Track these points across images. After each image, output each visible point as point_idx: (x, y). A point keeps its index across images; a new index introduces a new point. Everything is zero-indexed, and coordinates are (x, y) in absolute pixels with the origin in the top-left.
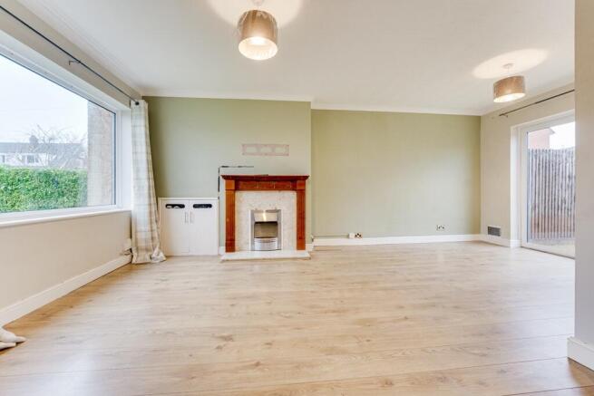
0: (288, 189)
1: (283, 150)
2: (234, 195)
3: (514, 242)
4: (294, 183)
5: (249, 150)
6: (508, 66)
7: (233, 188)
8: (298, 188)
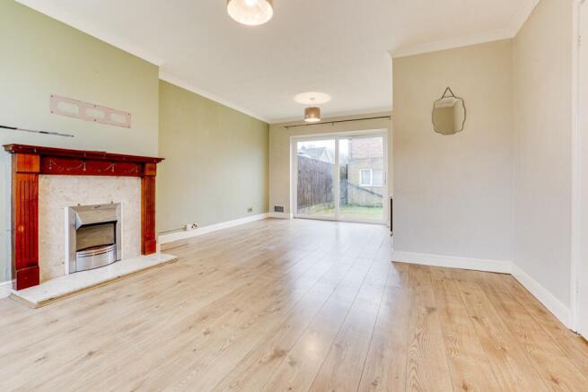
0: (132, 174)
1: (122, 119)
2: (36, 182)
3: (291, 215)
4: (141, 167)
5: (64, 106)
6: (312, 99)
7: (36, 168)
8: (148, 173)
